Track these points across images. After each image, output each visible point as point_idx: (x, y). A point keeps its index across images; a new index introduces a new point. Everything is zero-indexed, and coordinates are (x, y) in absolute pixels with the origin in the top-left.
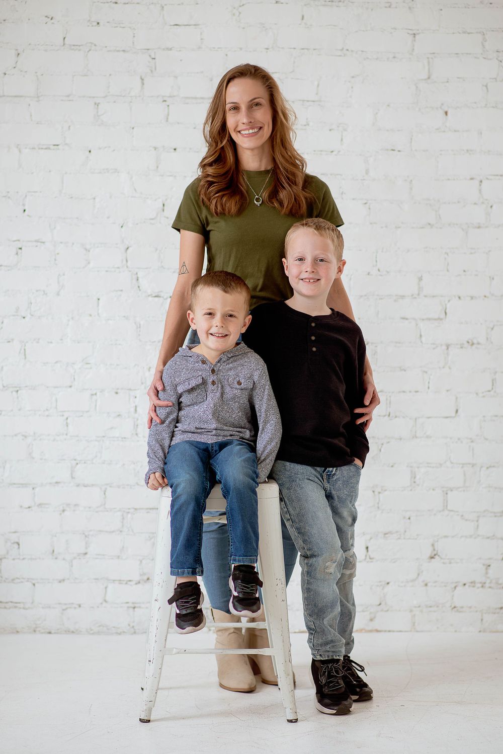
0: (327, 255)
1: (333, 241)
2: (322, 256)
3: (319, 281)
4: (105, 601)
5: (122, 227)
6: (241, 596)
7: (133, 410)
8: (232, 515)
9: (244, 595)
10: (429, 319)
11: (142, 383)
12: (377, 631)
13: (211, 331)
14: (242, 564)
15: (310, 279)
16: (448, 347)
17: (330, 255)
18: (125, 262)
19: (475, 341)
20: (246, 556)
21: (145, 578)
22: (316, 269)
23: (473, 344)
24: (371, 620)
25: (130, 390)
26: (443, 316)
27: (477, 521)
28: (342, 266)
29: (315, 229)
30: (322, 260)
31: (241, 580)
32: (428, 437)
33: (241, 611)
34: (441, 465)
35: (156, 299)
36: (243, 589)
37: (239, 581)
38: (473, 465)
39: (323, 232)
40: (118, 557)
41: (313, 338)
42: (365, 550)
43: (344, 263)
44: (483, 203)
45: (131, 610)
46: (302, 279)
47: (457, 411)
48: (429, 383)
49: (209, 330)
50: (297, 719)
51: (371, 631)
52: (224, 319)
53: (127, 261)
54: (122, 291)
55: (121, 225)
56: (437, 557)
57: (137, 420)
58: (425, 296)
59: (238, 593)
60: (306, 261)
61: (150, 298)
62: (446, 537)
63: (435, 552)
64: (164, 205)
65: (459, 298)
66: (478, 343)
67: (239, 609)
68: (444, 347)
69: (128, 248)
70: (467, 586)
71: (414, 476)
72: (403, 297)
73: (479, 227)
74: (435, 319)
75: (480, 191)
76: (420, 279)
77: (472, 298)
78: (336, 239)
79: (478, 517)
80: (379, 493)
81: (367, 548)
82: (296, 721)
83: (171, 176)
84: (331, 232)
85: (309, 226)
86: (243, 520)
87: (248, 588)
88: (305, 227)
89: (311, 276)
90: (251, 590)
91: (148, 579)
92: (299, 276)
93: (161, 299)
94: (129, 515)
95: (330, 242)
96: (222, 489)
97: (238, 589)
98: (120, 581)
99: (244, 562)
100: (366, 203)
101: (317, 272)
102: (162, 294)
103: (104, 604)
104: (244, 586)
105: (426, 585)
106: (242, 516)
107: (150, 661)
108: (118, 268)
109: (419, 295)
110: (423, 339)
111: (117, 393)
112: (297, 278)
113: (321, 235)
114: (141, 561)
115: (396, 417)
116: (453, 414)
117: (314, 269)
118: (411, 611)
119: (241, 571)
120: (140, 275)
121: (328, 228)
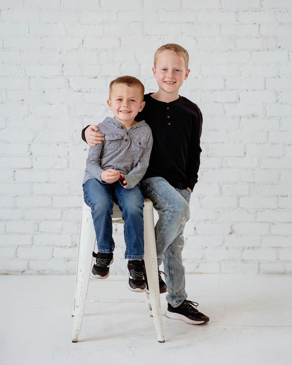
0: (181, 67)
1: (184, 58)
2: (178, 68)
3: (176, 83)
4: (53, 257)
5: (60, 53)
6: (134, 279)
7: (67, 154)
8: (128, 230)
9: (136, 278)
10: (230, 103)
11: (72, 139)
12: (200, 273)
13: (120, 110)
14: (135, 259)
15: (170, 82)
16: (240, 117)
17: (182, 67)
18: (62, 73)
19: (256, 115)
20: (138, 255)
21: (74, 244)
22: (175, 76)
23: (254, 116)
24: (197, 267)
25: (65, 143)
26: (238, 101)
27: (256, 214)
28: (188, 73)
29: (174, 51)
30: (178, 70)
31: (134, 269)
32: (229, 168)
33: (135, 289)
34: (236, 183)
35: (79, 93)
36: (136, 275)
37: (133, 270)
38: (254, 183)
39: (179, 53)
40: (60, 234)
41: (169, 117)
42: (194, 229)
43: (189, 71)
44: (261, 37)
45: (67, 262)
46: (165, 82)
47: (245, 153)
48: (230, 138)
49: (119, 109)
50: (164, 341)
51: (197, 273)
52: (129, 103)
53: (63, 72)
54: (60, 88)
55: (60, 52)
56: (233, 233)
57: (69, 159)
58: (228, 90)
59: (133, 277)
60: (168, 70)
61: (76, 93)
62: (238, 222)
63: (232, 231)
64: (83, 41)
65: (247, 90)
66: (257, 116)
67: (134, 287)
68: (239, 118)
69: (63, 65)
70: (250, 249)
71: (221, 189)
72: (215, 90)
73: (258, 51)
74: (233, 103)
75: (259, 31)
76: (225, 80)
77: (254, 90)
78: (186, 57)
79: (257, 211)
80: (202, 198)
81: (195, 228)
82: (164, 342)
83: (87, 24)
84: (184, 53)
85: (171, 49)
86: (136, 233)
87: (139, 274)
88: (168, 50)
89: (171, 80)
90: (140, 276)
91: (76, 245)
92: (163, 79)
93: (82, 93)
94: (65, 211)
95: (182, 59)
96: (123, 213)
97: (132, 275)
98: (61, 247)
99: (136, 259)
100: (195, 38)
101: (175, 78)
102: (82, 90)
103: (52, 259)
104: (136, 273)
105: (227, 248)
106: (136, 231)
107: (77, 307)
108: (58, 76)
109: (224, 89)
110: (227, 114)
111: (58, 145)
112: (162, 80)
113: (178, 55)
114: (72, 236)
115: (211, 157)
116: (243, 155)
117: (173, 76)
118: (219, 262)
119: (134, 264)
120: (70, 80)
121: (182, 51)
